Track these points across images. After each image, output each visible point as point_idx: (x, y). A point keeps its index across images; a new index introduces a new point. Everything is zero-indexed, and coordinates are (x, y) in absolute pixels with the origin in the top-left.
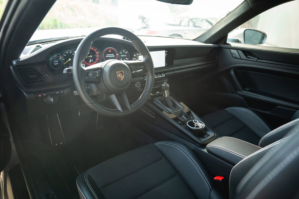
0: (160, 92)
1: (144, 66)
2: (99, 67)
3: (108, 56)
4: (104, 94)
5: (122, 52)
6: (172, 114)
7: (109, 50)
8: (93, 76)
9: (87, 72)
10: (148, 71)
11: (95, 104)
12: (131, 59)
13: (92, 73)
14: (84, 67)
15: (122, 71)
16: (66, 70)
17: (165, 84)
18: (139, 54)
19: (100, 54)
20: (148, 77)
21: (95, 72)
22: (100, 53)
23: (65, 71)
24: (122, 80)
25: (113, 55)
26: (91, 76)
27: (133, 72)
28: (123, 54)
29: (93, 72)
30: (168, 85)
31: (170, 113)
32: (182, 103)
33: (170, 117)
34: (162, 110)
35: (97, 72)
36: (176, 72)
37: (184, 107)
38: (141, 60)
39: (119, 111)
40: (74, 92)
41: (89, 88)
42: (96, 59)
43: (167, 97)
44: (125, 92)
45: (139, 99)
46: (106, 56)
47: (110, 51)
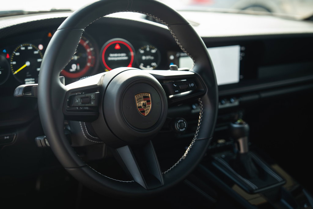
0: (227, 140)
1: (196, 84)
2: (96, 85)
3: (113, 57)
4: (104, 146)
5: (145, 50)
6: (257, 195)
7: (114, 44)
8: (83, 105)
9: (70, 95)
10: (205, 94)
11: (84, 169)
12: (164, 66)
13: (82, 98)
14: (62, 83)
15: (146, 95)
16: (20, 88)
17: (240, 124)
18: (182, 54)
19: (95, 54)
20: (204, 107)
21: (87, 95)
22: (94, 50)
23: (18, 91)
24: (146, 114)
25: (123, 56)
26: (80, 104)
27: (171, 96)
28: (146, 54)
29: (83, 96)
30: (246, 126)
31: (251, 192)
32: (276, 167)
33: (252, 202)
34: (232, 183)
35: (92, 96)
36: (264, 95)
37: (284, 179)
38: (187, 70)
39: (136, 184)
40: (38, 138)
41: (69, 128)
42: (86, 64)
43: (245, 154)
44: (151, 141)
45: (183, 158)
46: (110, 59)
47: (118, 47)
